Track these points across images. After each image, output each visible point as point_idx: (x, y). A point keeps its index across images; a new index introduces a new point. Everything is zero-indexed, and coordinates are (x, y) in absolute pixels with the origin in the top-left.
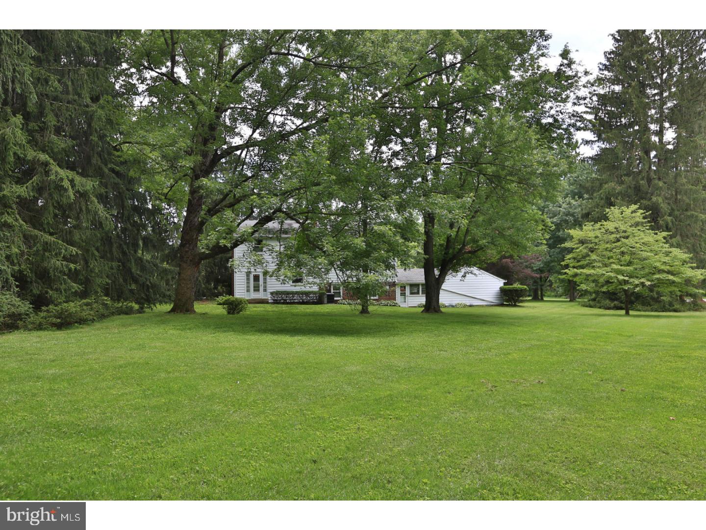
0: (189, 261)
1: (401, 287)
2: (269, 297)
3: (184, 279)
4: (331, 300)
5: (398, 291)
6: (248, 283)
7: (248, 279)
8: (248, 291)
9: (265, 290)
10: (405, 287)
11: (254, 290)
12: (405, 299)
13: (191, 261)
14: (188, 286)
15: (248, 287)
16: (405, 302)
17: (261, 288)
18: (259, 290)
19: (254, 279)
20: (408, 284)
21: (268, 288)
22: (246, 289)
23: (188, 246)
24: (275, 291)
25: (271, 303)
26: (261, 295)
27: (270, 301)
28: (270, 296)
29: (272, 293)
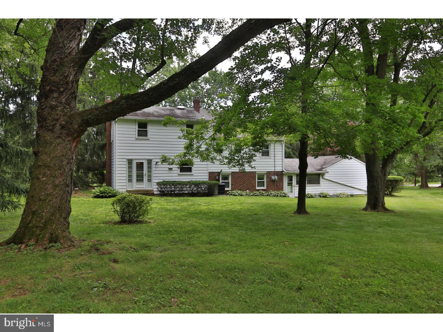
0: (58, 126)
1: (288, 177)
2: (155, 189)
3: (47, 166)
4: (222, 191)
5: (286, 181)
6: (130, 172)
7: (130, 167)
8: (130, 180)
9: (150, 180)
10: (292, 177)
11: (137, 180)
12: (292, 189)
13: (63, 127)
14: (57, 182)
15: (130, 176)
16: (292, 192)
17: (145, 178)
18: (142, 180)
19: (137, 167)
20: (294, 174)
21: (153, 178)
22: (127, 179)
23: (55, 95)
24: (162, 181)
25: (157, 195)
26: (144, 186)
27: (155, 193)
28: (157, 187)
29: (159, 184)
